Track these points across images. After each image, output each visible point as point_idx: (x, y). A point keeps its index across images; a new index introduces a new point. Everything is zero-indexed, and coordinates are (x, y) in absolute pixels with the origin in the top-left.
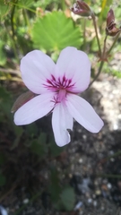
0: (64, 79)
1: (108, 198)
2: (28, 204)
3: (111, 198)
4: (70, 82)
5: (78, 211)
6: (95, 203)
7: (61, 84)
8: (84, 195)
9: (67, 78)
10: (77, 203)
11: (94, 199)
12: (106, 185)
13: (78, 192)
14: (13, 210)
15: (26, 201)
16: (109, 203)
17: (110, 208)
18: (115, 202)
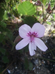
0: (34, 33)
1: (44, 66)
2: (17, 69)
3: (45, 66)
4: (36, 34)
5: (34, 71)
6: (40, 68)
7: (33, 35)
8: (36, 65)
9: (35, 33)
10: (33, 68)
11: (39, 67)
12: (43, 62)
13: (34, 64)
14: (12, 71)
15: (16, 68)
16: (44, 68)
17: (45, 69)
18: (46, 67)
